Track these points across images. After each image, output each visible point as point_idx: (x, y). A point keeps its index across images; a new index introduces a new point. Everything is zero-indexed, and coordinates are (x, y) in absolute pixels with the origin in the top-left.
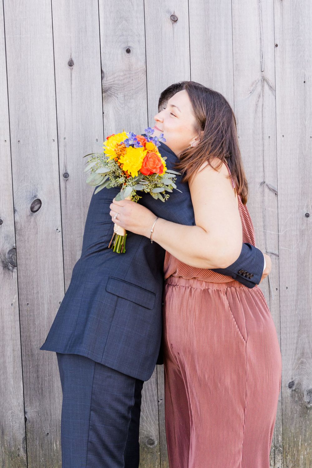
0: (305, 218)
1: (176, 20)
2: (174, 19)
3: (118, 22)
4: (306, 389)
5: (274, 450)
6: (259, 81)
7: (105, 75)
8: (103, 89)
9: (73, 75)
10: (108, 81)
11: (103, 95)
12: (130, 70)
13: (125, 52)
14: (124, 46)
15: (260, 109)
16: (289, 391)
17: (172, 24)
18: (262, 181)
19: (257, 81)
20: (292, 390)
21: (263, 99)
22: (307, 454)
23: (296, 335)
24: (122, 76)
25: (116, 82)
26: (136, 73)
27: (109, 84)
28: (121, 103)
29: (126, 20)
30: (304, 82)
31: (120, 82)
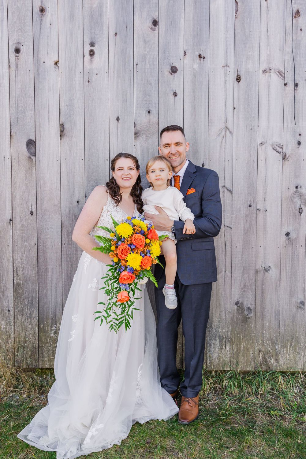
0: (249, 208)
2: (175, 94)
3: (144, 97)
4: (246, 307)
5: (226, 340)
6: (223, 129)
7: (136, 125)
8: (134, 133)
9: (119, 125)
10: (138, 128)
11: (134, 136)
12: (150, 123)
13: (147, 112)
14: (147, 109)
15: (223, 144)
16: (236, 307)
17: (174, 97)
18: (223, 185)
20: (238, 307)
21: (225, 139)
22: (246, 345)
23: (241, 275)
24: (145, 126)
25: (142, 129)
26: (152, 124)
27: (138, 130)
28: (144, 141)
29: (148, 96)
30: (251, 129)
31: (144, 129)
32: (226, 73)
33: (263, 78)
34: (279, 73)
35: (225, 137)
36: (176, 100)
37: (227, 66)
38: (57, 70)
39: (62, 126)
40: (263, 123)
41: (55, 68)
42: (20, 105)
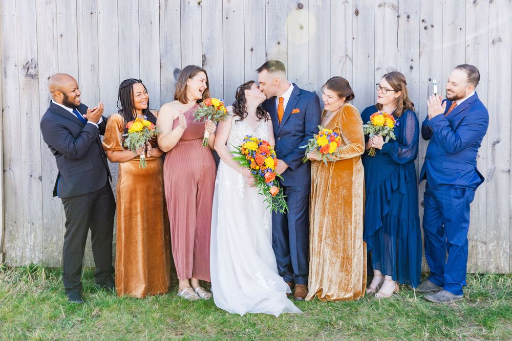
1: (302, 28)
3: (274, 30)
7: (268, 55)
9: (253, 54)
12: (279, 52)
13: (277, 43)
19: (343, 56)
21: (346, 65)
26: (282, 54)
29: (278, 29)
30: (368, 56)
32: (345, 9)
33: (379, 12)
34: (392, 6)
35: (346, 63)
36: (302, 33)
37: (347, 2)
38: (200, 8)
39: (204, 56)
40: (379, 51)
41: (198, 7)
42: (168, 40)
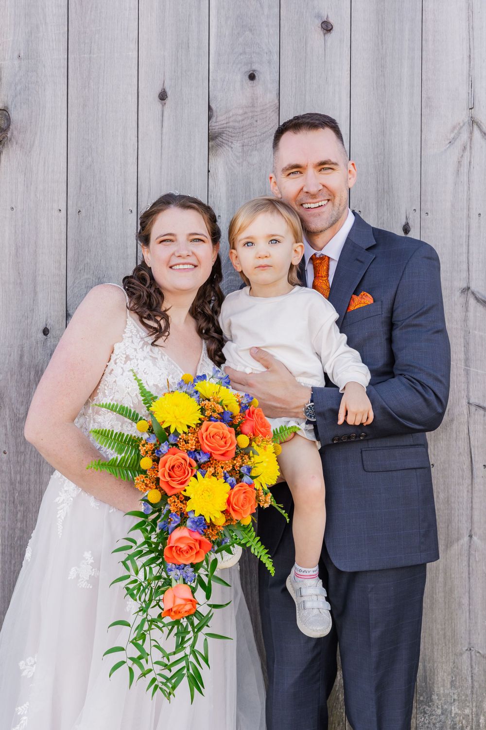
1: (329, 29)
2: (327, 27)
3: (238, 34)
6: (464, 125)
7: (215, 114)
8: (210, 134)
9: (166, 114)
10: (220, 121)
11: (210, 143)
12: (253, 106)
13: (247, 78)
14: (247, 69)
15: (464, 169)
17: (323, 36)
18: (465, 285)
19: (461, 124)
21: (471, 153)
24: (240, 115)
25: (231, 124)
26: (262, 111)
27: (220, 127)
28: (237, 157)
29: (251, 30)
31: (237, 124)
35: (471, 147)
36: (328, 44)
